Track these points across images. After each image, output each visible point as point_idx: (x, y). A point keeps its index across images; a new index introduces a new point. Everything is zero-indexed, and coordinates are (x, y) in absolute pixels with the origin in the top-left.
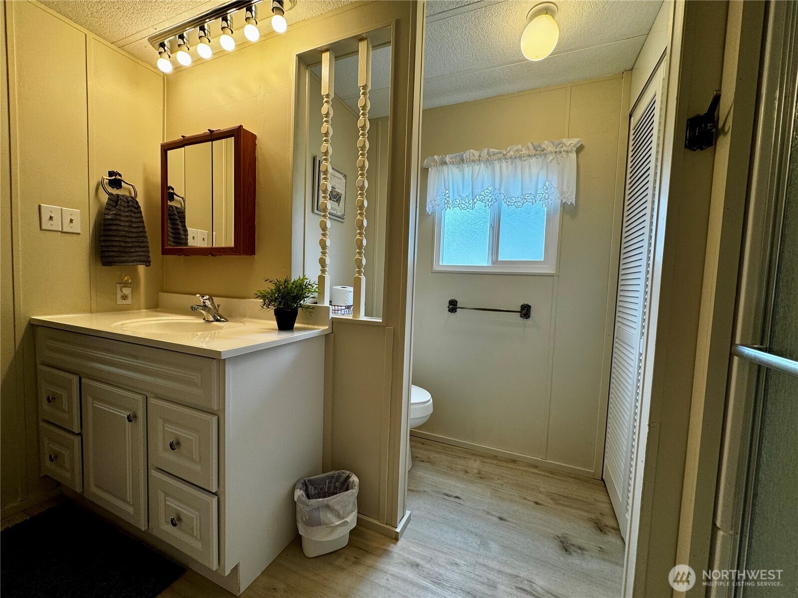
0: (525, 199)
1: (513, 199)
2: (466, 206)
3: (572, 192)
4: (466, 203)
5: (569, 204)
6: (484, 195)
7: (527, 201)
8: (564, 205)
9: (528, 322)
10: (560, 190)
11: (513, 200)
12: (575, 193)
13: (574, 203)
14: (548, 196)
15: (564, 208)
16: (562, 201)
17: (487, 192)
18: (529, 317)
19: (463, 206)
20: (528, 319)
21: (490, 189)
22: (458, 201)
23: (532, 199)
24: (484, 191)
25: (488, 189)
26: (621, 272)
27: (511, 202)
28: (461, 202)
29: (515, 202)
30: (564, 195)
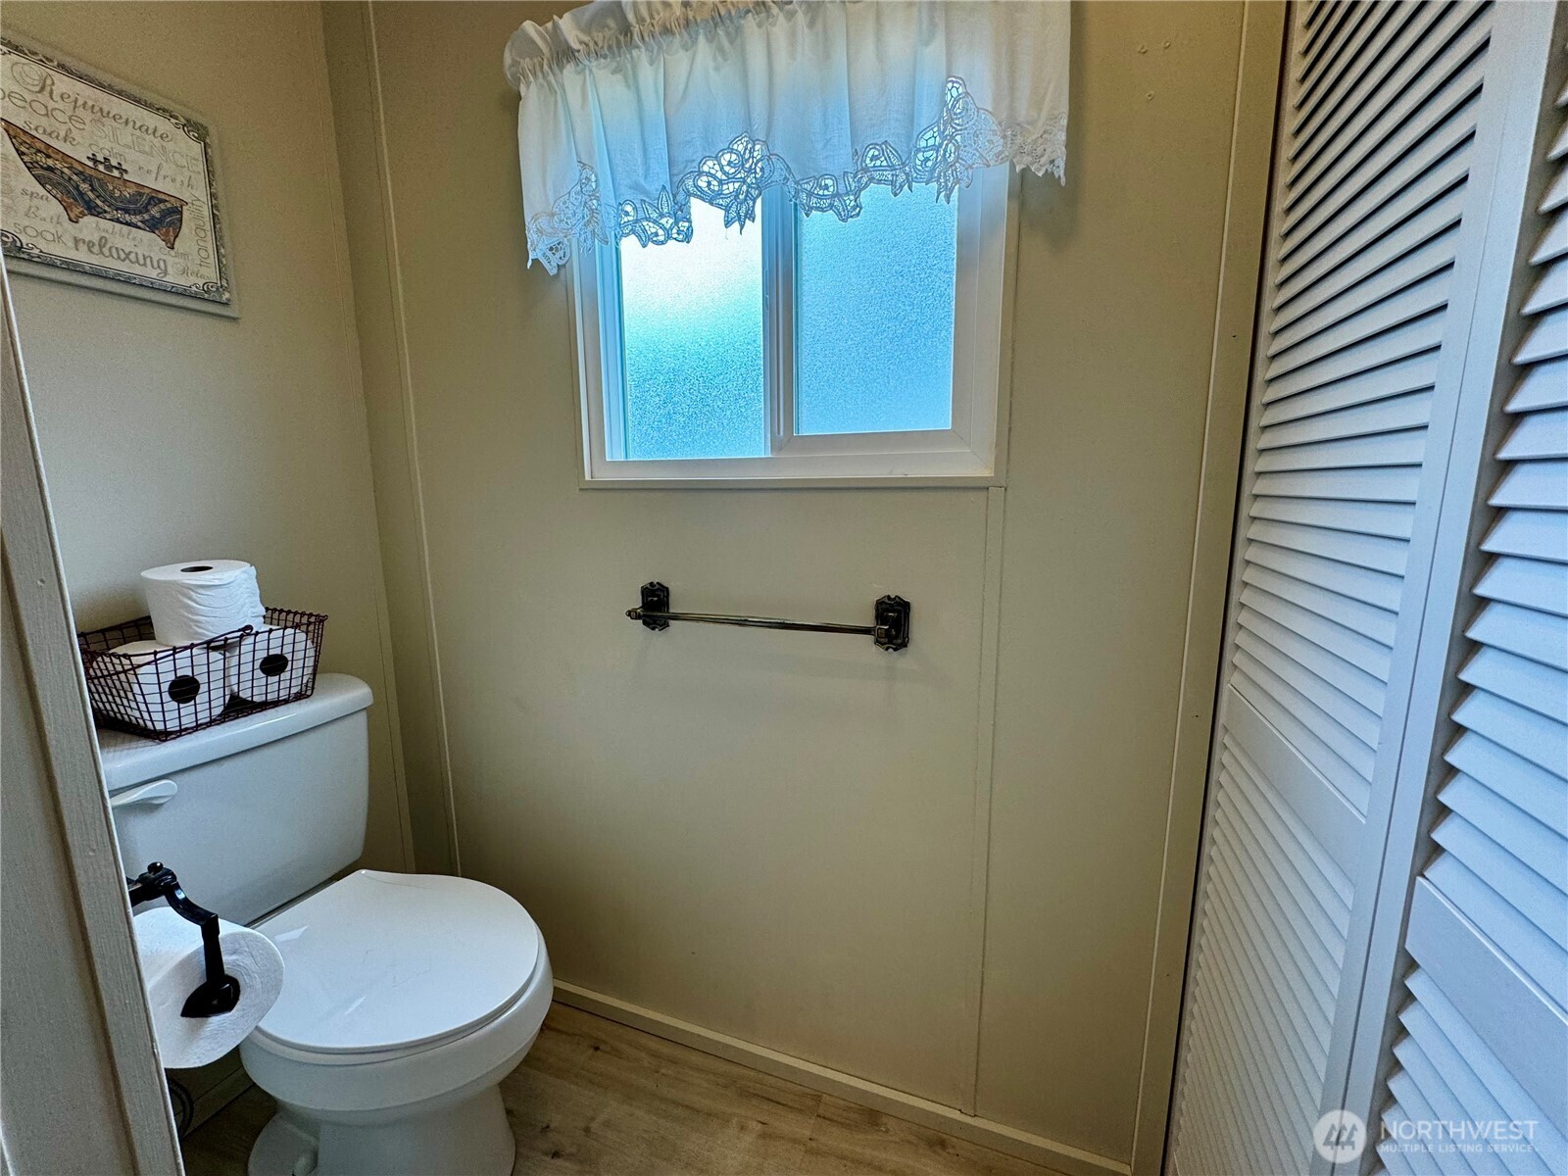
0: (866, 170)
1: (829, 182)
2: (663, 227)
3: (1053, 118)
4: (662, 216)
5: (1040, 174)
6: (719, 175)
7: (871, 179)
8: (1022, 185)
9: (902, 660)
10: (1004, 116)
11: (826, 187)
12: (1064, 122)
13: (1060, 172)
14: (957, 148)
15: (1023, 205)
16: (1013, 166)
17: (729, 163)
18: (904, 645)
19: (651, 228)
20: (904, 649)
21: (741, 148)
22: (629, 208)
23: (892, 167)
24: (717, 158)
25: (732, 151)
26: (1254, 464)
27: (821, 197)
28: (641, 215)
29: (836, 195)
30: (1019, 140)
